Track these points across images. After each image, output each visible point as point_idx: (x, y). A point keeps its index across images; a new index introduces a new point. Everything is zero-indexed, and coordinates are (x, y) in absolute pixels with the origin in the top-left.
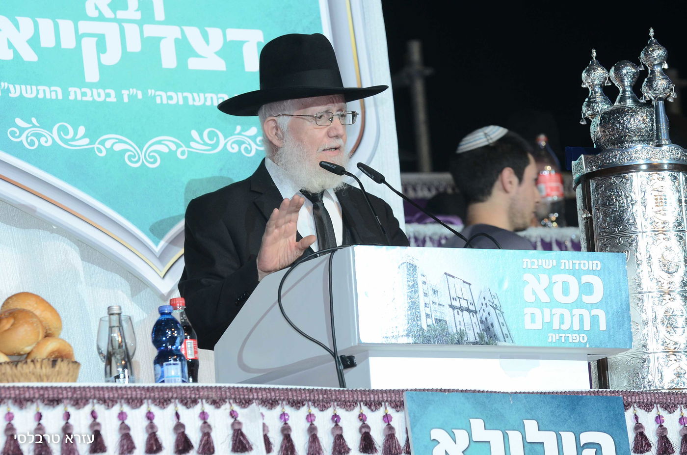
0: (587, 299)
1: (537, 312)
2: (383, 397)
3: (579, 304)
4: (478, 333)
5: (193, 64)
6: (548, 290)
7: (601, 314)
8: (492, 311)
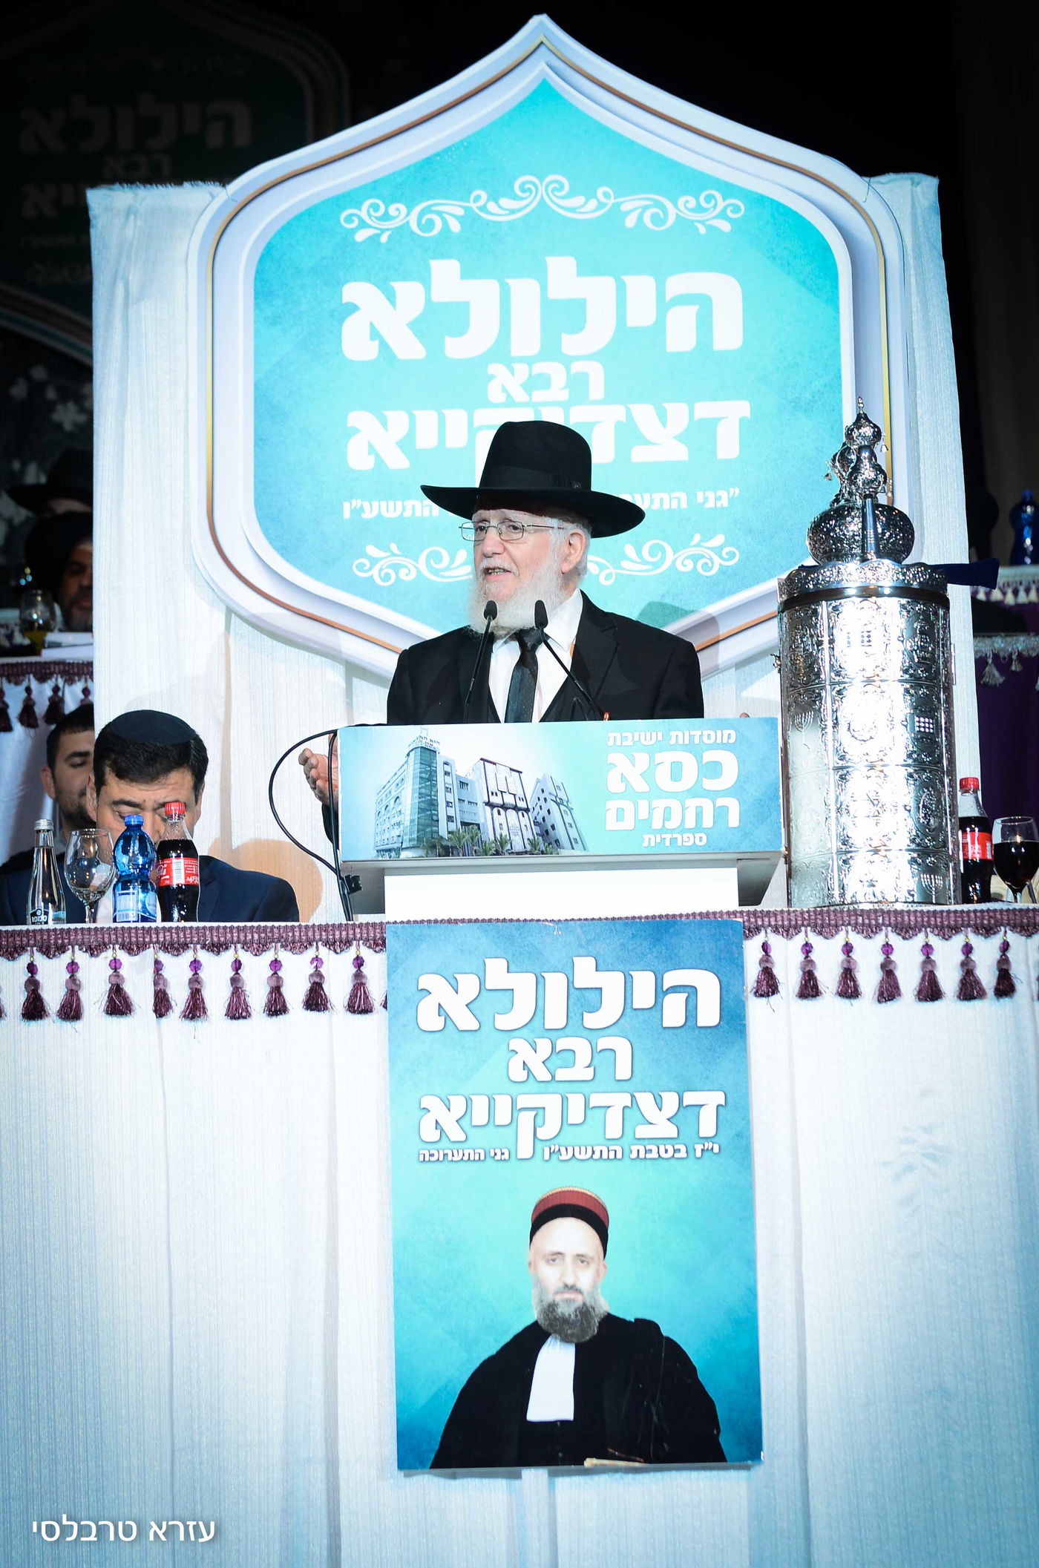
0: (709, 784)
1: (628, 806)
2: (354, 934)
3: (696, 791)
4: (528, 839)
5: (639, 454)
6: (648, 775)
7: (733, 807)
8: (554, 807)
